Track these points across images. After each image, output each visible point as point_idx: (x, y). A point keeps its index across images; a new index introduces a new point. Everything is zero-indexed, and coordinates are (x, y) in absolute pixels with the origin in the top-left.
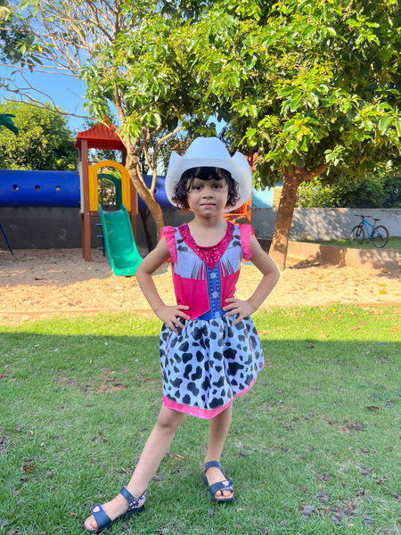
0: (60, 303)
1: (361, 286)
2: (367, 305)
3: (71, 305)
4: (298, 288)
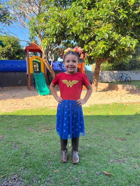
0: (24, 105)
1: (123, 97)
2: (125, 103)
3: (27, 105)
4: (102, 98)
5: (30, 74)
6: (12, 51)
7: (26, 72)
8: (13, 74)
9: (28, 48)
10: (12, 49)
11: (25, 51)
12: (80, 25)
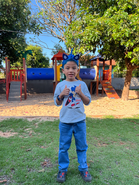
5: (58, 81)
6: (35, 59)
7: (53, 79)
8: (38, 81)
9: (55, 56)
10: (36, 58)
11: (52, 59)
12: (125, 31)
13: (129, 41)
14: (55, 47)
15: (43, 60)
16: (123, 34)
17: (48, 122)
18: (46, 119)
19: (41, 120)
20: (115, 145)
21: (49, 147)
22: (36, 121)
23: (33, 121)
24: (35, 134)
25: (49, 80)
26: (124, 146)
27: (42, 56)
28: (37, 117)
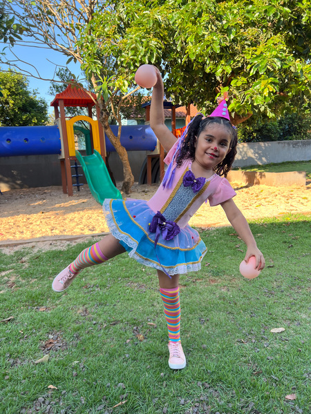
5: (70, 157)
6: (12, 106)
9: (61, 97)
11: (52, 105)
12: (213, 40)
13: (223, 62)
14: (58, 75)
15: (32, 107)
16: (210, 48)
17: (52, 252)
18: (48, 245)
19: (36, 250)
20: (200, 286)
21: (59, 306)
22: (24, 252)
23: (16, 252)
24: (24, 281)
25: (49, 156)
26: (216, 286)
27: (28, 97)
28: (25, 243)
